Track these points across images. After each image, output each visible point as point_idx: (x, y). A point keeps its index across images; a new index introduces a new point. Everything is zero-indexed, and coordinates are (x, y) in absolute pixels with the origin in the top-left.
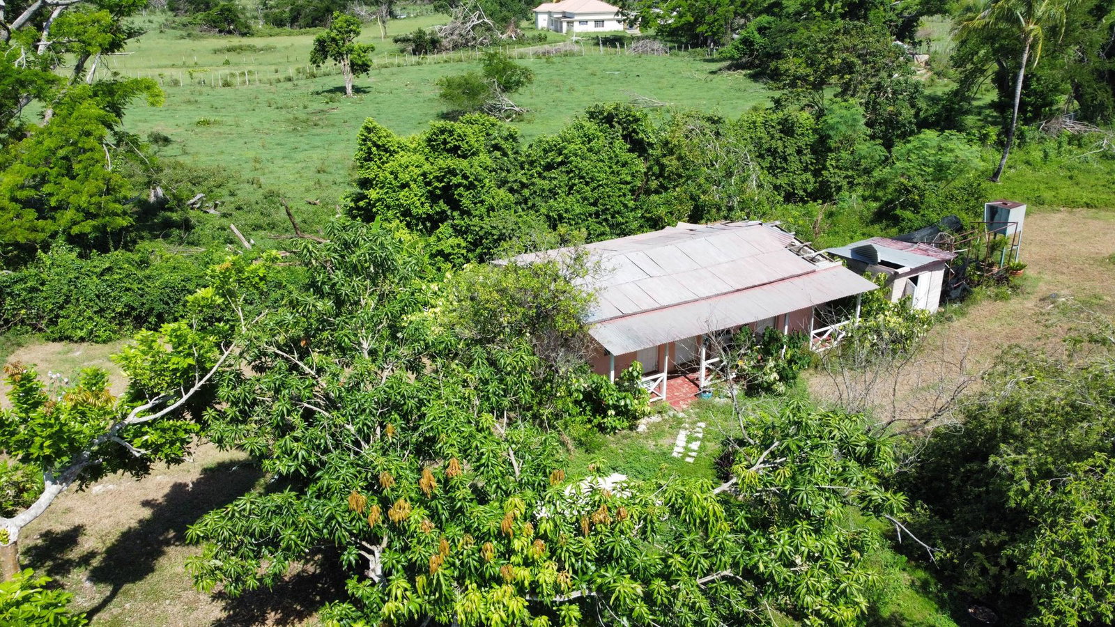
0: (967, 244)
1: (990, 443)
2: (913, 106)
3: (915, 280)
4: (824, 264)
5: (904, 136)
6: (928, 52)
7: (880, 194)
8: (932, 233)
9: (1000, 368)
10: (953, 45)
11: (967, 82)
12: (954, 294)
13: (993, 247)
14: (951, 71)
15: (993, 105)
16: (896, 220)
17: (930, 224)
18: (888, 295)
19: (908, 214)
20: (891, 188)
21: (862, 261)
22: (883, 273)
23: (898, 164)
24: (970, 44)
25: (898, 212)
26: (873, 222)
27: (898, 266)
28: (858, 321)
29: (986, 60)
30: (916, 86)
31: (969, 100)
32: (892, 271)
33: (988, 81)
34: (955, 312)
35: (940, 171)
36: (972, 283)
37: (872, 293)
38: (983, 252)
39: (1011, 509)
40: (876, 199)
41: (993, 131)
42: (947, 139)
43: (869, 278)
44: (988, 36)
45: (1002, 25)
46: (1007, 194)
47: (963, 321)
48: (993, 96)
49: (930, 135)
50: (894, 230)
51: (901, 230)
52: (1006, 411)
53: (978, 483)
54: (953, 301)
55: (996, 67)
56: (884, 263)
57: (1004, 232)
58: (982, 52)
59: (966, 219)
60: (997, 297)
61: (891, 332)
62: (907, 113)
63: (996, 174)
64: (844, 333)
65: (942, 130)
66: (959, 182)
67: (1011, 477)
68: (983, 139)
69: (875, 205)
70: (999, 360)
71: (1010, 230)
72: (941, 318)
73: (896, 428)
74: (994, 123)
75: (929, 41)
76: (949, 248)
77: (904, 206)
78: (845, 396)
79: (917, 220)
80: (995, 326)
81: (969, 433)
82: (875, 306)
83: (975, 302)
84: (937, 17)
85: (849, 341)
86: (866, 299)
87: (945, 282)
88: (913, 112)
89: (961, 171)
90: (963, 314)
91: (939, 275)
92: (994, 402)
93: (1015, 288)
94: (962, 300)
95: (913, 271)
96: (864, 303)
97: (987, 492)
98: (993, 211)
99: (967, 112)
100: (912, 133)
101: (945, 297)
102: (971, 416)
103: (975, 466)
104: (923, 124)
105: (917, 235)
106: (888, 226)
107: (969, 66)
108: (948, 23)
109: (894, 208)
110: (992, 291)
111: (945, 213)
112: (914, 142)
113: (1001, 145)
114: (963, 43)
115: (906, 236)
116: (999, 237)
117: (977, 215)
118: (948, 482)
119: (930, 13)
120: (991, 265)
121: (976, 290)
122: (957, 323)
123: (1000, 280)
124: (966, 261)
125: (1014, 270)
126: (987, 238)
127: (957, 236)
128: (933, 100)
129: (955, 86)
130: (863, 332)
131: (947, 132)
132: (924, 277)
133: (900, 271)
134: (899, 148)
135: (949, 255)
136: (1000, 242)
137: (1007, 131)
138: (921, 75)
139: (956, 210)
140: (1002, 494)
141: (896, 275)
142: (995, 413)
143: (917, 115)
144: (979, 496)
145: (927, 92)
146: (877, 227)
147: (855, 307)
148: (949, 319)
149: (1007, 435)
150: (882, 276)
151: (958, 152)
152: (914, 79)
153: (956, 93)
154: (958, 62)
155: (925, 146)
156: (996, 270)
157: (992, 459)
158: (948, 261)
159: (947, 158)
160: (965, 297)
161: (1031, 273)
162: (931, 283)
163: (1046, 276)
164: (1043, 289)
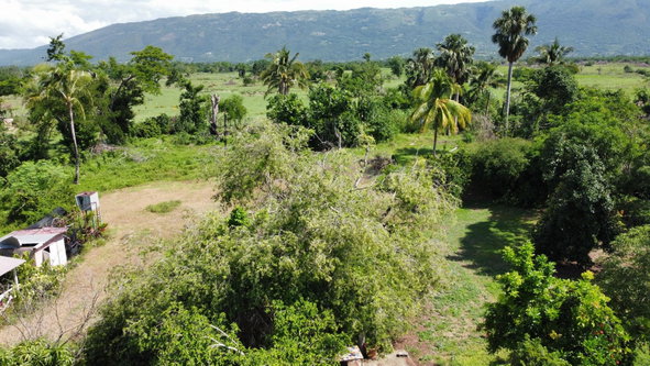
0: (72, 221)
1: (121, 322)
2: (13, 148)
3: (48, 250)
5: (13, 168)
6: (12, 117)
7: (7, 205)
8: (49, 219)
9: (113, 281)
10: (27, 111)
11: (42, 131)
12: (74, 251)
13: (87, 219)
14: (31, 126)
15: (61, 142)
16: (24, 218)
17: (47, 215)
18: (34, 263)
19: (30, 213)
20: (14, 200)
22: (26, 251)
23: (14, 185)
24: (38, 109)
25: (24, 213)
26: (8, 223)
27: (34, 245)
28: (18, 286)
29: (49, 118)
30: (11, 137)
31: (46, 141)
32: (31, 248)
33: (54, 129)
34: (77, 261)
35: (43, 183)
36: (81, 242)
37: (22, 266)
38: (83, 223)
39: (143, 353)
40: (6, 209)
41: (67, 157)
42: (41, 165)
43: (17, 257)
44: (47, 105)
45: (54, 98)
46: (86, 189)
47: (84, 264)
48: (60, 137)
49: (28, 165)
50: (25, 225)
51: (29, 223)
52: (123, 302)
53: (121, 348)
54: (75, 255)
55: (56, 121)
56: (24, 245)
57: (90, 209)
58: (46, 114)
59: (67, 207)
60: (98, 245)
61: (43, 284)
62: (10, 153)
63: (76, 179)
64: (11, 297)
65: (36, 161)
66: (55, 188)
67: (137, 335)
68: (62, 161)
69: (6, 213)
70: (110, 278)
71: (93, 207)
72: (70, 266)
73: (65, 338)
74: (66, 152)
75: (10, 111)
76: (62, 226)
77: (26, 209)
78: (26, 333)
79: (38, 215)
81: (108, 324)
82: (27, 273)
83: (87, 251)
84: (11, 96)
85: (16, 300)
86: (20, 271)
87: (66, 246)
88: (13, 152)
89: (55, 182)
90: (83, 260)
91: (61, 243)
92: (115, 300)
93: (106, 237)
94: (79, 252)
95: (44, 245)
96: (19, 274)
97: (128, 350)
98: (81, 199)
99: (48, 148)
100: (18, 165)
101: (69, 254)
102: (106, 313)
103: (117, 340)
104: (24, 158)
105: (41, 223)
106: (19, 223)
107: (41, 122)
108: (20, 99)
109: (20, 211)
110: (94, 242)
111: (53, 207)
112: (20, 170)
113: (73, 163)
114: (33, 109)
115: (33, 225)
116: (88, 212)
117: (72, 204)
118: (105, 356)
119: (7, 94)
120: (89, 229)
121: (85, 245)
122: (81, 266)
123: (97, 235)
124: (75, 231)
125: (102, 228)
126: (82, 215)
127: (65, 218)
128: (25, 144)
129: (36, 135)
130: (24, 291)
131: (40, 161)
132: (52, 246)
133: (36, 247)
134: (11, 176)
135: (65, 230)
136: (90, 215)
137: (74, 155)
138: (13, 131)
139: (59, 204)
140: (136, 347)
141: (35, 251)
142: (117, 306)
143: (17, 153)
144: (124, 355)
145: (19, 140)
146: (12, 225)
147: (13, 278)
148: (75, 266)
149: (128, 314)
150: (25, 253)
151: (49, 171)
152: (8, 133)
153: (38, 138)
154: (34, 121)
155: (27, 171)
156: (92, 230)
157: (124, 330)
158: (64, 233)
159: (44, 176)
160: (80, 250)
161: (110, 227)
162: (59, 249)
163: (120, 227)
164: (120, 233)
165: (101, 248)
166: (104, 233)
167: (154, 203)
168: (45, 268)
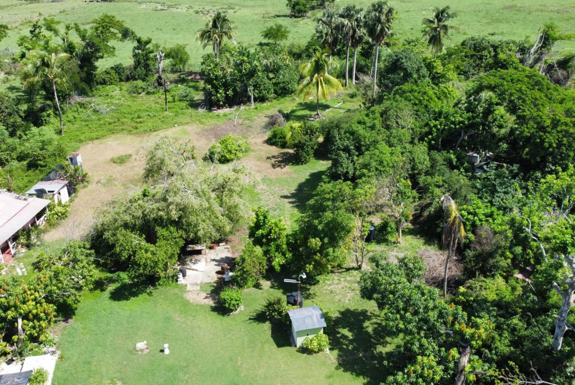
3: (59, 193)
4: (30, 199)
8: (56, 173)
12: (72, 191)
13: (76, 170)
17: (54, 170)
18: (54, 202)
21: (40, 193)
22: (50, 195)
23: (27, 144)
27: (53, 192)
28: (48, 213)
32: (52, 193)
34: (74, 197)
36: (75, 185)
37: (49, 203)
38: (73, 173)
42: (41, 130)
43: (46, 199)
47: (78, 199)
49: (34, 131)
54: (72, 194)
56: (49, 192)
57: (77, 164)
59: (64, 164)
60: (85, 187)
63: (61, 132)
64: (46, 219)
72: (71, 201)
80: (87, 197)
82: (52, 207)
83: (78, 191)
85: (48, 220)
86: (49, 206)
87: (68, 189)
90: (77, 196)
91: (66, 188)
93: (88, 182)
94: (74, 192)
95: (58, 191)
96: (48, 208)
98: (71, 159)
101: (70, 194)
105: (51, 175)
109: (34, 163)
110: (81, 185)
111: (56, 164)
116: (76, 166)
120: (78, 177)
121: (77, 187)
122: (77, 200)
123: (82, 181)
125: (85, 176)
126: (73, 168)
130: (52, 215)
132: (61, 191)
133: (54, 193)
135: (66, 182)
136: (77, 168)
139: (59, 162)
141: (54, 195)
142: (100, 226)
147: (46, 211)
148: (74, 200)
149: (105, 230)
150: (50, 197)
156: (80, 178)
158: (66, 184)
159: (44, 138)
160: (75, 191)
161: (90, 174)
162: (65, 192)
163: (95, 174)
164: (96, 179)
165: (86, 189)
166: (87, 179)
167: (115, 155)
168: (60, 204)
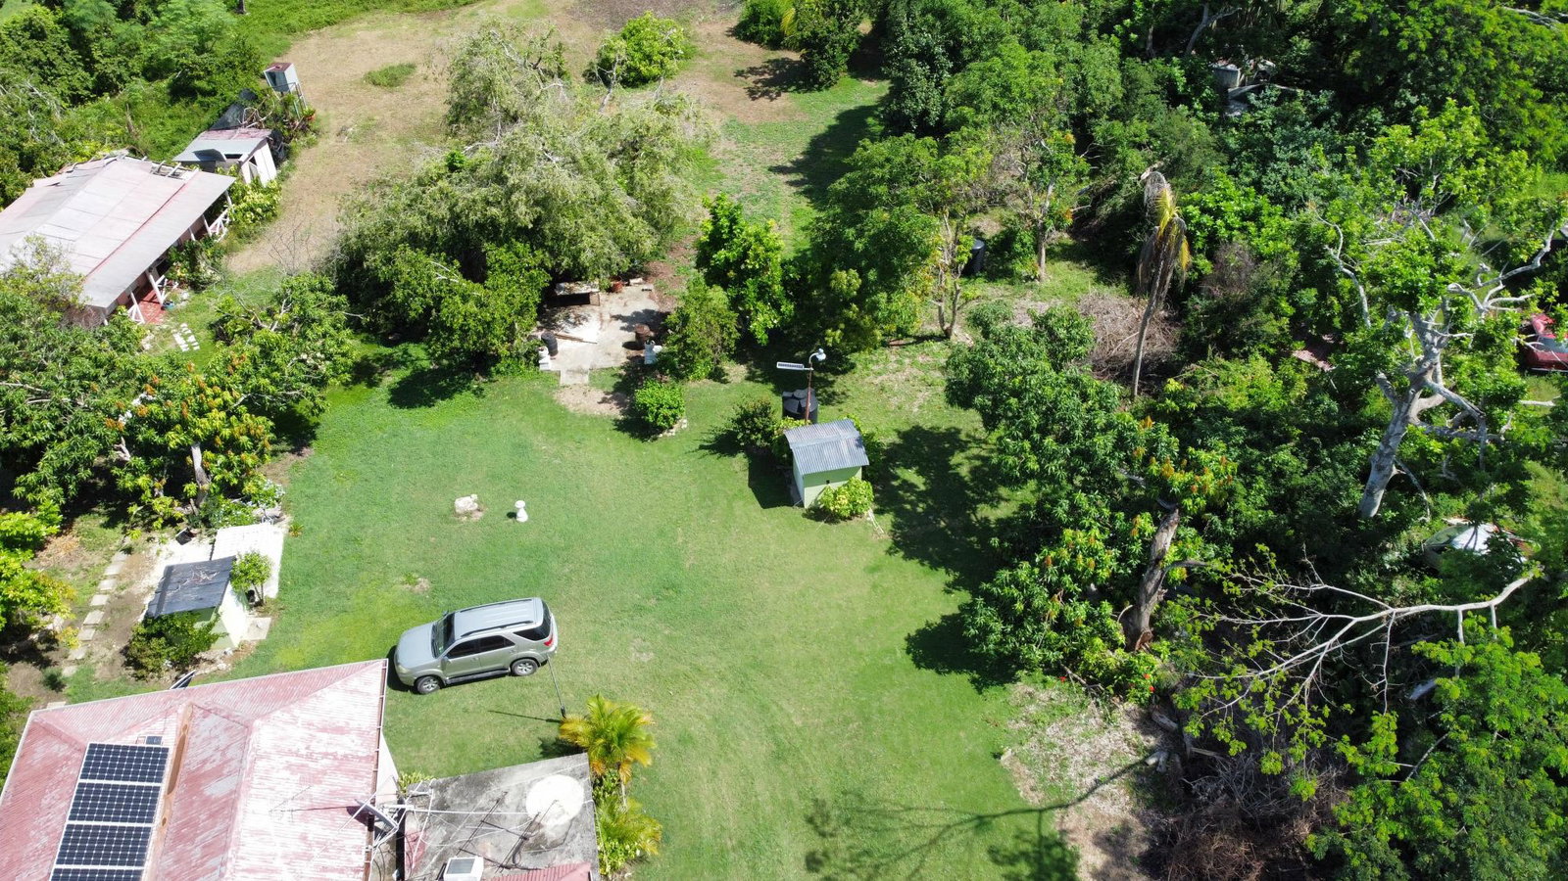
3: (253, 161)
4: (187, 175)
8: (238, 110)
12: (281, 155)
13: (287, 105)
17: (232, 103)
18: (243, 180)
21: (210, 161)
22: (231, 164)
27: (238, 156)
28: (233, 207)
32: (236, 161)
34: (288, 170)
36: (288, 143)
37: (233, 185)
38: (281, 110)
43: (223, 173)
47: (297, 173)
54: (282, 161)
56: (229, 156)
57: (288, 90)
60: (310, 144)
64: (228, 220)
71: (292, 88)
72: (282, 178)
80: (319, 169)
83: (296, 155)
87: (272, 150)
90: (294, 169)
91: (266, 148)
93: (316, 131)
94: (288, 158)
95: (249, 155)
98: (273, 76)
101: (277, 162)
105: (228, 116)
110: (302, 140)
116: (285, 94)
120: (293, 122)
121: (292, 144)
122: (295, 177)
123: (304, 129)
125: (308, 117)
126: (279, 98)
132: (257, 155)
133: (242, 159)
135: (266, 133)
136: (289, 99)
141: (241, 163)
148: (288, 177)
149: (366, 248)
150: (232, 168)
156: (298, 124)
160: (288, 155)
161: (320, 113)
162: (265, 155)
163: (332, 112)
164: (335, 125)
165: (313, 149)
166: (314, 126)
167: (376, 65)
168: (256, 184)
